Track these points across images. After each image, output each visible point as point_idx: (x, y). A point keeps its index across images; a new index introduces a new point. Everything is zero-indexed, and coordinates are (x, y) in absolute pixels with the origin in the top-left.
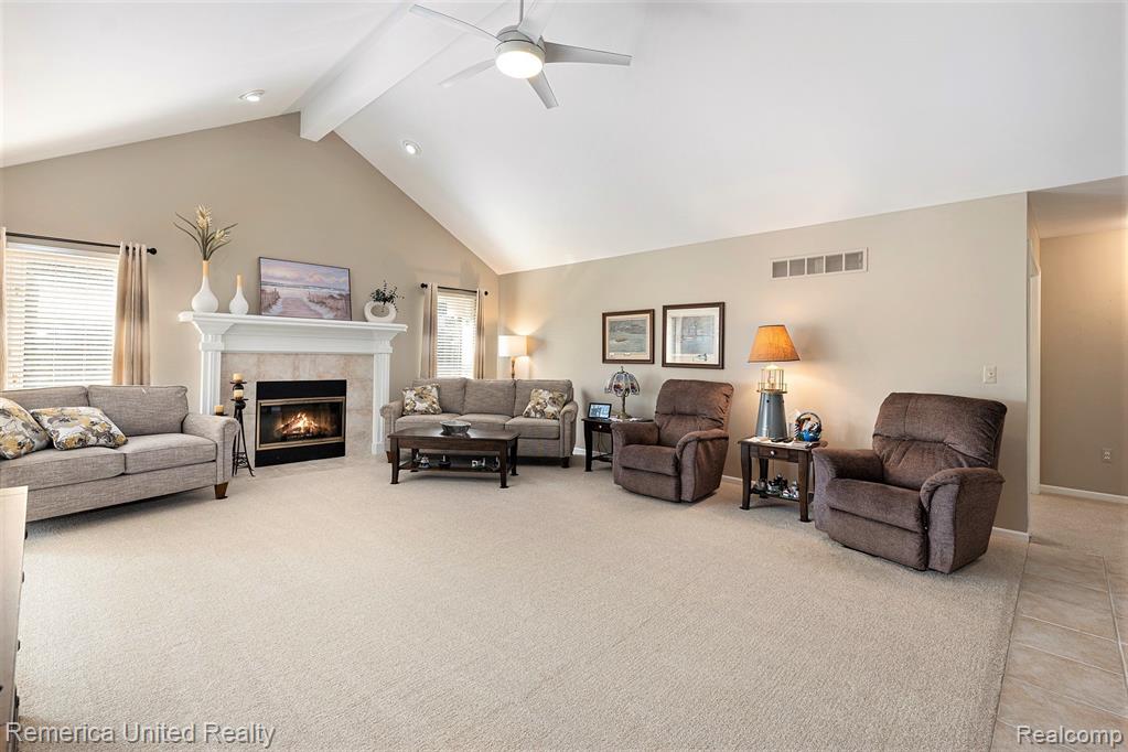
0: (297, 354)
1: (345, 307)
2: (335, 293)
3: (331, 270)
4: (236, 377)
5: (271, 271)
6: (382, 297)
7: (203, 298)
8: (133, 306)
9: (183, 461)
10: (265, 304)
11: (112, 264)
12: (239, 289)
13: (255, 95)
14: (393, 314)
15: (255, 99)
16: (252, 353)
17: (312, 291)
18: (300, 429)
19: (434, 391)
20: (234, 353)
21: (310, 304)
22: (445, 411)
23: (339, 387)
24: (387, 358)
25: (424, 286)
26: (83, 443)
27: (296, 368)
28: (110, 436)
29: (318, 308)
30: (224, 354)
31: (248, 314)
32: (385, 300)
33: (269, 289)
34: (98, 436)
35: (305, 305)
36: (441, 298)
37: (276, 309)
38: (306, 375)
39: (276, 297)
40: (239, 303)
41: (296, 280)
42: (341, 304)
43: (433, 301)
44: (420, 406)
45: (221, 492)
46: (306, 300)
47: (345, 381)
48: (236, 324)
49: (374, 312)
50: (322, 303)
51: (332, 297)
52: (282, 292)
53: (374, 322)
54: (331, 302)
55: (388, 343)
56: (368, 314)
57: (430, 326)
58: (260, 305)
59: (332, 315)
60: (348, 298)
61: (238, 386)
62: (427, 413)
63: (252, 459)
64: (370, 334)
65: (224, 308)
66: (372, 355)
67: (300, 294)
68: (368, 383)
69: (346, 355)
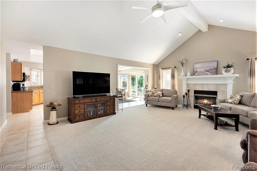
0: (203, 84)
2: (212, 68)
4: (188, 89)
5: (196, 66)
6: (229, 66)
7: (182, 73)
8: (173, 76)
11: (170, 71)
12: (189, 71)
14: (232, 71)
15: (180, 34)
16: (193, 84)
17: (206, 69)
18: (205, 103)
19: (239, 97)
20: (190, 84)
21: (205, 72)
23: (215, 93)
24: (231, 85)
26: (156, 96)
28: (159, 96)
29: (206, 72)
30: (188, 84)
31: (191, 76)
33: (195, 70)
34: (158, 95)
35: (203, 72)
37: (196, 74)
39: (197, 71)
40: (189, 74)
41: (202, 67)
43: (252, 65)
44: (230, 101)
45: (173, 109)
46: (204, 71)
47: (217, 91)
48: (188, 78)
49: (226, 71)
50: (208, 71)
51: (211, 69)
52: (198, 70)
53: (225, 74)
54: (211, 71)
55: (232, 81)
56: (223, 72)
58: (193, 73)
59: (210, 74)
61: (189, 91)
62: (231, 103)
63: (193, 106)
64: (224, 78)
65: (186, 75)
66: (227, 84)
67: (202, 70)
68: (225, 93)
69: (217, 84)
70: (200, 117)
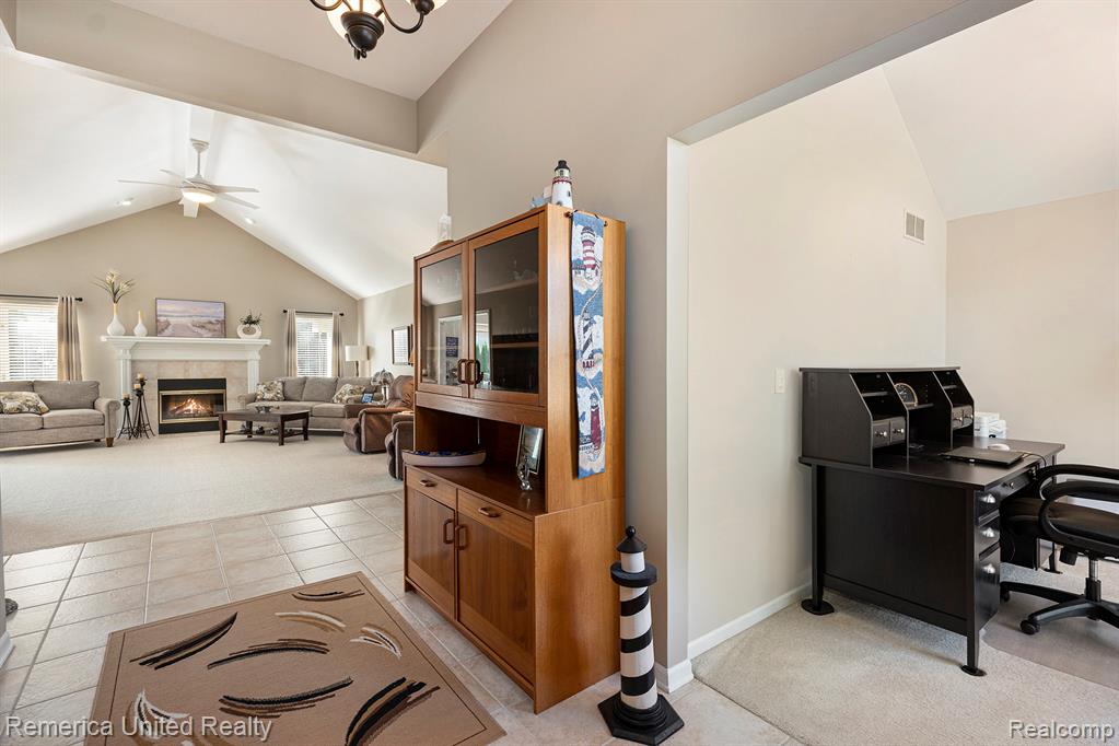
0: (187, 361)
1: (223, 328)
2: (213, 320)
3: (209, 304)
4: (139, 376)
5: (163, 307)
6: (250, 321)
7: (114, 326)
8: (68, 333)
9: (80, 423)
10: (160, 328)
11: (54, 310)
12: (140, 321)
13: (126, 200)
14: (258, 333)
15: (128, 203)
16: (154, 361)
17: (196, 319)
18: (189, 410)
19: (280, 386)
20: (141, 361)
21: (193, 328)
22: (286, 399)
23: (221, 383)
24: (256, 364)
25: (285, 311)
26: (19, 411)
27: (186, 371)
29: (197, 330)
30: (133, 362)
31: (147, 335)
32: (254, 323)
33: (162, 319)
34: (30, 407)
35: (188, 327)
36: (299, 321)
37: (167, 332)
38: (195, 374)
39: (168, 324)
40: (140, 329)
41: (184, 312)
42: (218, 327)
43: (291, 324)
44: (267, 396)
45: (110, 443)
46: (190, 325)
47: (225, 380)
48: (137, 343)
49: (246, 331)
50: (202, 327)
51: (211, 323)
52: (171, 320)
53: (245, 339)
54: (210, 326)
55: (256, 353)
56: (240, 333)
57: (290, 339)
58: (157, 328)
59: (210, 335)
60: (224, 323)
61: (142, 382)
62: (272, 400)
63: (156, 429)
64: (242, 347)
65: (129, 333)
66: (246, 361)
67: (186, 321)
68: (243, 380)
69: (225, 361)
70: (223, 441)
